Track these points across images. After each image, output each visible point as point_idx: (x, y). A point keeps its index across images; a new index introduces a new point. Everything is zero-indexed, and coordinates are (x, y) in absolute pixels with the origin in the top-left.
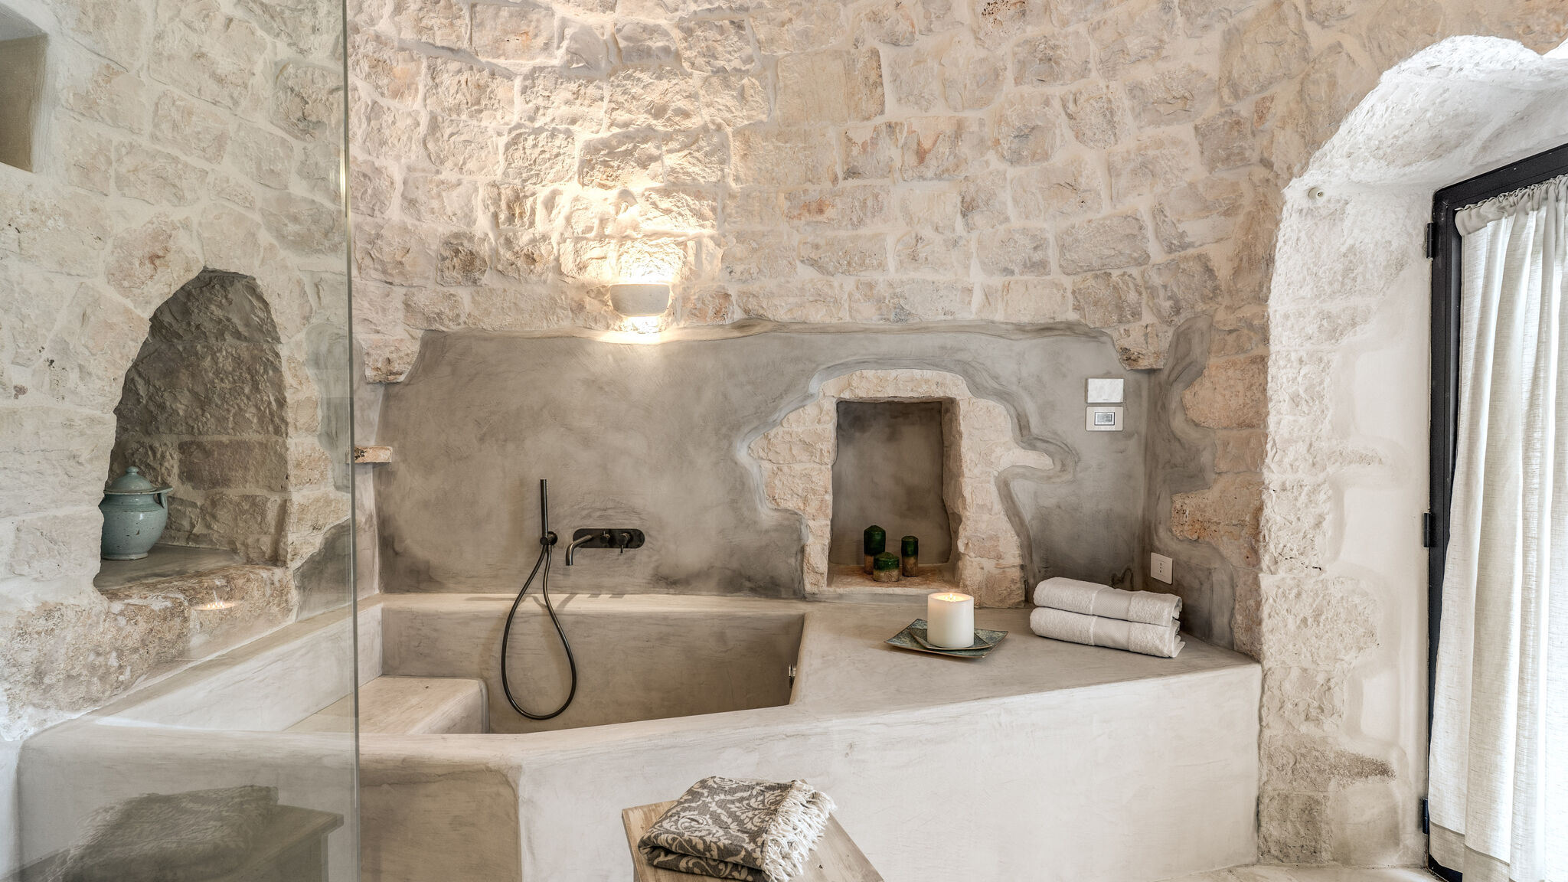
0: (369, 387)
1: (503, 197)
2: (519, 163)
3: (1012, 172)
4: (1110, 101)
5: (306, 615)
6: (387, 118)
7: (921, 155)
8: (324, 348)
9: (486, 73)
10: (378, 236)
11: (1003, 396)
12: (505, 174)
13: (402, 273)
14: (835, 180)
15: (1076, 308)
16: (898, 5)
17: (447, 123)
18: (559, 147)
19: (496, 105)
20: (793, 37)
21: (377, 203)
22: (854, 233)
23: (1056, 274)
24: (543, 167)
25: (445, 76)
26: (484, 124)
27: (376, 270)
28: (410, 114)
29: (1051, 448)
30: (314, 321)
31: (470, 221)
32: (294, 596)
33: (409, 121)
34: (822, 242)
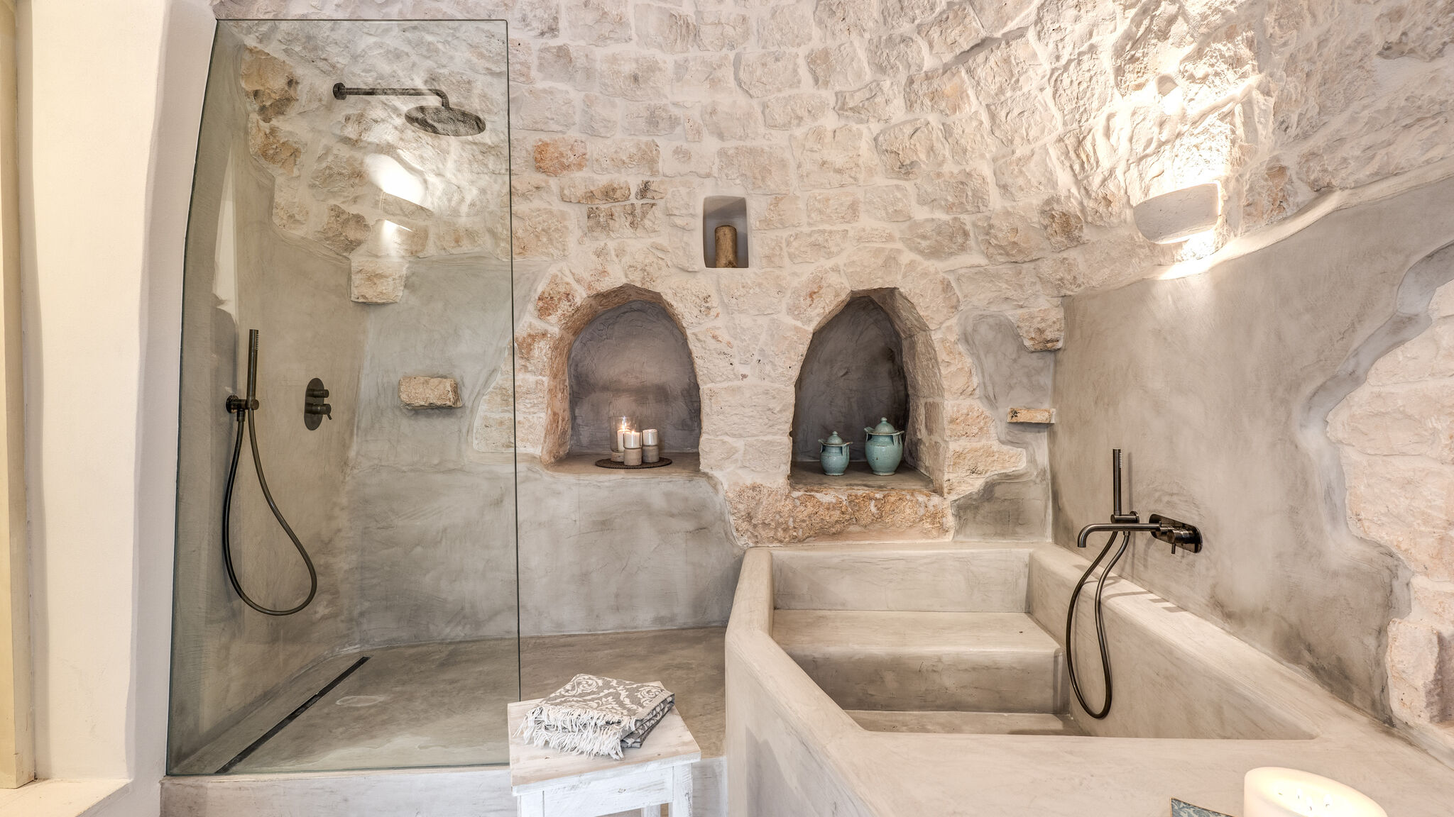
0: (1035, 356)
1: (1070, 148)
2: (1068, 108)
5: (961, 538)
6: (957, 131)
8: (969, 329)
9: (1003, 45)
10: (991, 226)
12: (1065, 124)
13: (1020, 251)
17: (999, 108)
18: (1089, 70)
19: (1025, 67)
21: (979, 199)
24: (1086, 99)
25: (979, 70)
26: (1025, 90)
27: (1001, 254)
28: (971, 118)
30: (962, 307)
31: (1052, 183)
32: (950, 521)
33: (975, 124)
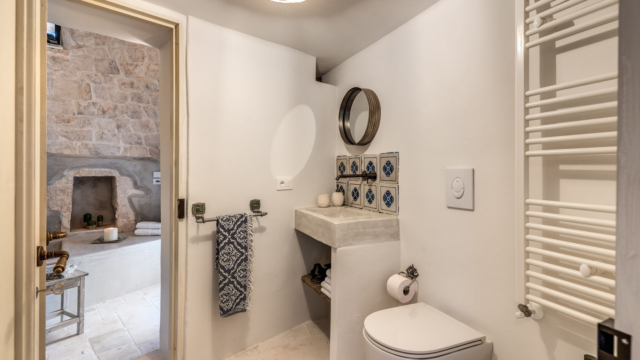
3: (131, 120)
4: (155, 111)
7: (104, 112)
11: (130, 176)
14: (74, 114)
15: (150, 154)
16: (96, 75)
20: (59, 75)
22: (81, 129)
23: (144, 145)
29: (144, 189)
34: (69, 131)
